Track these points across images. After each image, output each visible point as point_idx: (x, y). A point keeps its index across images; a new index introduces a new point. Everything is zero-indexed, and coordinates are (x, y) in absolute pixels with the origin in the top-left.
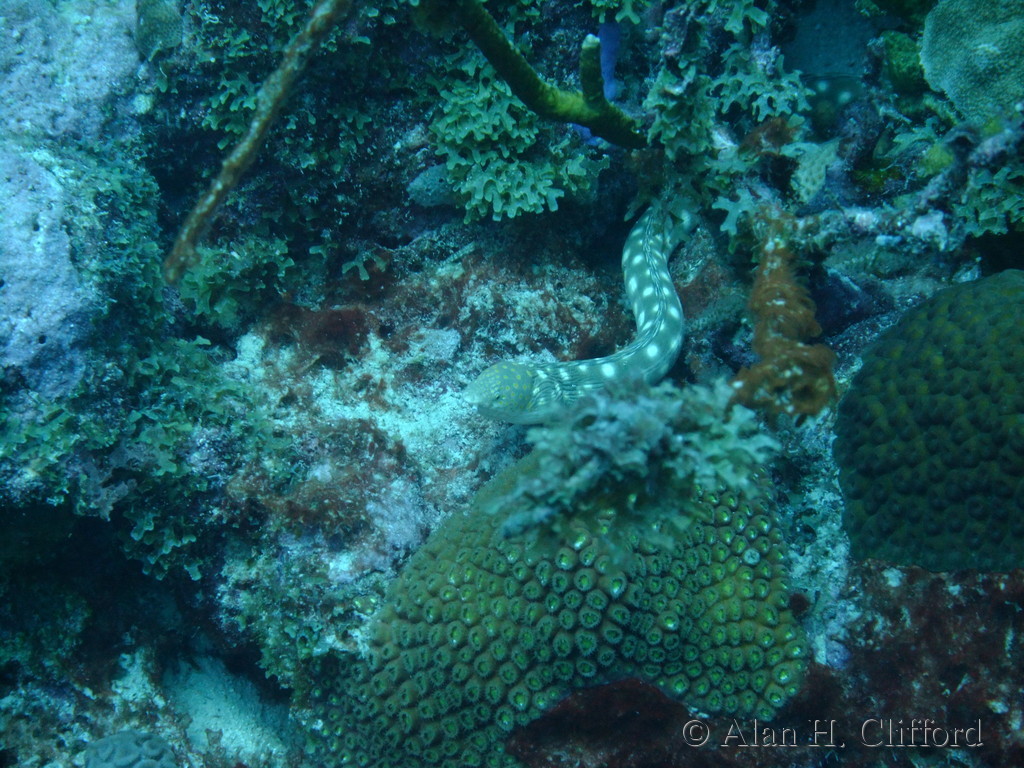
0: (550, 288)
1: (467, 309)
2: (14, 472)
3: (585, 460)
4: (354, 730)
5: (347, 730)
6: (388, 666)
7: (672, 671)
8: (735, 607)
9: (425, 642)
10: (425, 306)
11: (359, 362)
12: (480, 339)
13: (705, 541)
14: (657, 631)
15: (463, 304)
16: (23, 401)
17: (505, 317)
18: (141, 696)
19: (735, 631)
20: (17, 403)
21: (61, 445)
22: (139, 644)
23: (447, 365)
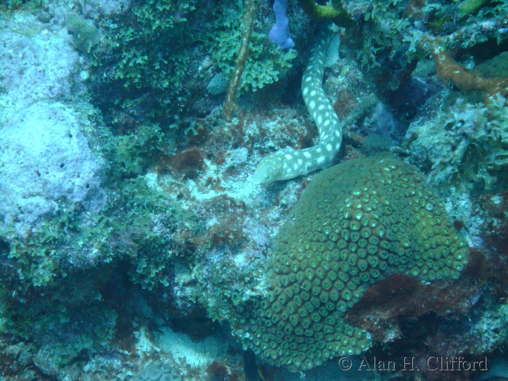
0: (279, 118)
1: (247, 137)
2: (88, 251)
3: (458, 142)
4: (267, 332)
5: (263, 333)
6: (279, 298)
7: (410, 266)
8: (430, 231)
9: (296, 281)
10: (225, 141)
11: (204, 172)
12: (256, 149)
13: (408, 204)
14: (402, 249)
15: (245, 135)
16: (85, 217)
17: (266, 136)
18: (149, 349)
19: (433, 241)
20: (82, 219)
21: (105, 233)
22: (140, 325)
23: (245, 164)
